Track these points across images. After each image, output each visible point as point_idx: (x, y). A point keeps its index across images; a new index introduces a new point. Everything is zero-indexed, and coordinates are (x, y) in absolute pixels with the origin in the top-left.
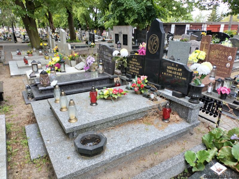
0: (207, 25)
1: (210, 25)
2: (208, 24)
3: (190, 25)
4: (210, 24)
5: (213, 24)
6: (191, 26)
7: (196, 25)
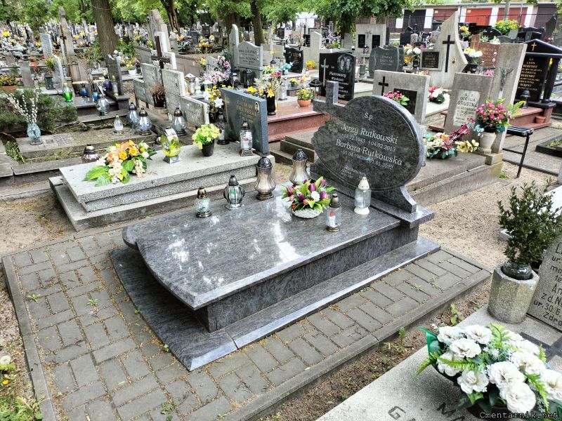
0: (468, 9)
1: (472, 10)
2: (468, 7)
3: (435, 10)
4: (473, 7)
5: (477, 7)
6: (436, 12)
7: (446, 9)
